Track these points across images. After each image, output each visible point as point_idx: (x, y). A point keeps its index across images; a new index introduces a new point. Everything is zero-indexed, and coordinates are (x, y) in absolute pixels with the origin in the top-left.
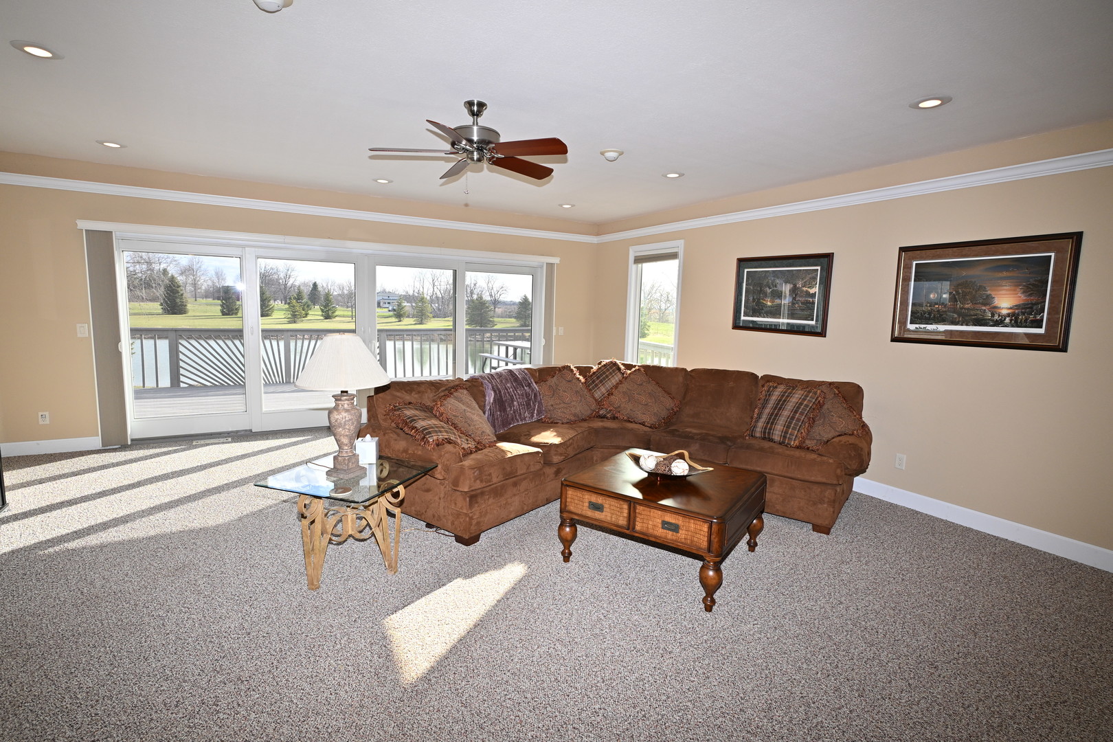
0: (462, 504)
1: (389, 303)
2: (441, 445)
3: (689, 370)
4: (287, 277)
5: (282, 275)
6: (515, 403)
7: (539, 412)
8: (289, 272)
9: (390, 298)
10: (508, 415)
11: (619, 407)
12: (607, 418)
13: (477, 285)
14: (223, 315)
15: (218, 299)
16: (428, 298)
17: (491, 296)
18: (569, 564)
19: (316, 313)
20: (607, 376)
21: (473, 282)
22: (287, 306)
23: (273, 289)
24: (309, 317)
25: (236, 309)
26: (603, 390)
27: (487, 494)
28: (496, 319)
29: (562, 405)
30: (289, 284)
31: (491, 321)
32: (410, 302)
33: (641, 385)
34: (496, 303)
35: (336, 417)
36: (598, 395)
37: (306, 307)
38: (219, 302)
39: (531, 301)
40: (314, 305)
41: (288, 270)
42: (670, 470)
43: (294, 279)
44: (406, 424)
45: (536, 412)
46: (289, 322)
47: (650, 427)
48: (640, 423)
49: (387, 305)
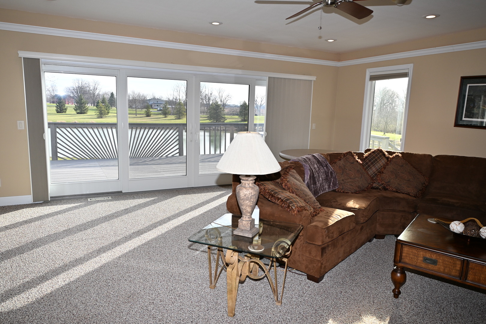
0: (316, 254)
1: (157, 106)
2: (300, 211)
3: (433, 155)
4: (95, 89)
5: (92, 88)
6: (321, 178)
7: (335, 185)
8: (96, 86)
9: (158, 102)
10: (317, 187)
11: (389, 182)
12: (380, 189)
13: (213, 94)
14: (57, 113)
15: (53, 102)
16: (183, 102)
17: (221, 101)
18: (400, 300)
19: (113, 112)
20: (376, 160)
21: (210, 92)
22: (95, 108)
23: (86, 96)
24: (110, 115)
25: (65, 109)
26: (374, 169)
27: (330, 246)
28: (226, 116)
29: (350, 180)
30: (96, 94)
31: (223, 117)
32: (172, 105)
33: (402, 166)
34: (224, 105)
35: (246, 193)
36: (370, 172)
37: (108, 108)
38: (55, 105)
39: (248, 104)
40: (112, 106)
41: (96, 85)
42: (479, 234)
43: (99, 90)
44: (272, 196)
45: (331, 184)
46: (98, 118)
47: (415, 197)
48: (406, 194)
49: (156, 107)
